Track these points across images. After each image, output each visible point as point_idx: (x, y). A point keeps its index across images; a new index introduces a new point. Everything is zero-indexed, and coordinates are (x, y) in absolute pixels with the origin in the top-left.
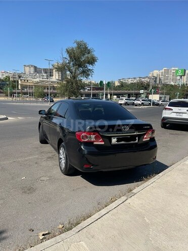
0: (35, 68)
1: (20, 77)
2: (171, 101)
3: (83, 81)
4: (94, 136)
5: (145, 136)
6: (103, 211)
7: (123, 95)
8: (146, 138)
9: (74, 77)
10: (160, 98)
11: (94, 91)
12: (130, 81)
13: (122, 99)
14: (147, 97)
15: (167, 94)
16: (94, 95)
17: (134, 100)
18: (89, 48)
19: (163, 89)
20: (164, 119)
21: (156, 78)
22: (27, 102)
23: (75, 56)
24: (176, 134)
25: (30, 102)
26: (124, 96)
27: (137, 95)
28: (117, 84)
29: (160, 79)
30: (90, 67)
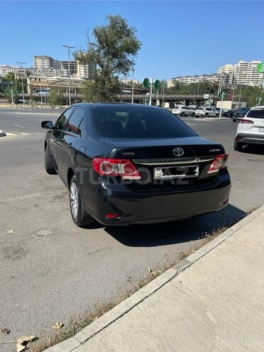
0: (51, 60)
1: (29, 74)
2: (252, 108)
3: (119, 79)
4: (123, 165)
5: (212, 166)
6: (134, 298)
7: (178, 101)
8: (213, 169)
9: (106, 73)
10: (233, 106)
11: (137, 96)
12: (189, 81)
13: (177, 108)
14: (214, 104)
15: (243, 100)
16: (136, 101)
17: (195, 109)
18: (128, 28)
19: (237, 92)
20: (240, 136)
21: (228, 76)
22: (38, 111)
23: (107, 40)
24: (258, 160)
25: (43, 111)
26: (180, 104)
27: (200, 102)
28: (170, 85)
29: (234, 78)
30: (130, 57)
